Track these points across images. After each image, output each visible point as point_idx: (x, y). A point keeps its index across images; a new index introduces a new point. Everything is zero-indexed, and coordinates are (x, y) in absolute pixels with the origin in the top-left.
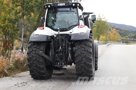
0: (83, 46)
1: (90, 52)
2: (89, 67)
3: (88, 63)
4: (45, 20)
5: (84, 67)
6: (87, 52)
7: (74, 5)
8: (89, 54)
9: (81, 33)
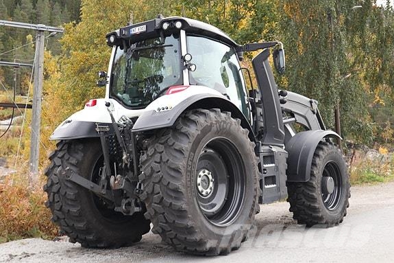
0: (161, 148)
1: (173, 167)
2: (175, 214)
3: (169, 201)
4: (109, 79)
5: (162, 212)
6: (166, 168)
7: (165, 26)
8: (173, 173)
9: (161, 110)
